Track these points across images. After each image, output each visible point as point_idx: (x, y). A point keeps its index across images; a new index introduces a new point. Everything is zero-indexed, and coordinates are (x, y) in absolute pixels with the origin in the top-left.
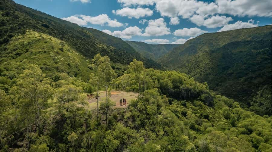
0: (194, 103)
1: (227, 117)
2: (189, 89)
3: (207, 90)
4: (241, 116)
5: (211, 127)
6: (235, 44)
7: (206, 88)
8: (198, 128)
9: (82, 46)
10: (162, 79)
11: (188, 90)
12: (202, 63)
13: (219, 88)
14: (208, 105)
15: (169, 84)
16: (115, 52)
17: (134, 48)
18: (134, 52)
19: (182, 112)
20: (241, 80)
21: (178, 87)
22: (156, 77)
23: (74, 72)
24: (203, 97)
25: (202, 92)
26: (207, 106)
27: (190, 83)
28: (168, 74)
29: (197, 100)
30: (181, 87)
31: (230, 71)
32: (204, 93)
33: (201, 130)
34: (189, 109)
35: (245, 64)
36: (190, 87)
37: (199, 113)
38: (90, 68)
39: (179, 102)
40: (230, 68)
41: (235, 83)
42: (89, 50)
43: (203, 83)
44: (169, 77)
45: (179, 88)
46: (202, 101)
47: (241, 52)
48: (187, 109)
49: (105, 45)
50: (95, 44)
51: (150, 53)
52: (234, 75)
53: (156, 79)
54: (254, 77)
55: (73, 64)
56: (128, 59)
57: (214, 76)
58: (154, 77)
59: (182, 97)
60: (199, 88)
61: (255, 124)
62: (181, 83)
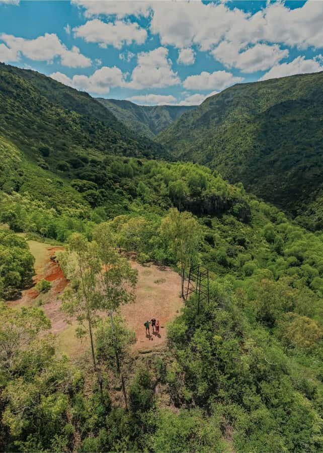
0: (223, 219)
1: (270, 240)
2: (216, 196)
3: (243, 196)
4: (289, 236)
5: (250, 261)
6: (285, 107)
7: (241, 192)
8: (230, 263)
9: (17, 113)
10: (173, 181)
11: (214, 198)
12: (230, 143)
13: (253, 187)
14: (243, 222)
15: (184, 188)
16: (83, 124)
17: (114, 113)
18: (114, 121)
19: (206, 236)
20: (288, 175)
21: (199, 194)
22: (162, 177)
23: (13, 180)
24: (236, 209)
25: (235, 200)
26: (242, 224)
27: (216, 186)
28: (182, 169)
29: (227, 214)
30: (204, 193)
31: (273, 157)
32: (239, 202)
33: (235, 265)
34: (216, 231)
35: (298, 143)
36: (217, 193)
37: (230, 236)
38: (42, 167)
39: (201, 219)
40: (273, 150)
41: (279, 179)
42: (33, 122)
43: (235, 184)
44: (183, 175)
45: (199, 196)
46: (235, 215)
47: (294, 121)
48: (213, 231)
49: (62, 109)
50: (41, 108)
51: (143, 124)
52: (278, 163)
53: (161, 180)
54: (309, 166)
55: (6, 161)
56: (106, 139)
57: (247, 167)
58: (158, 176)
59: (205, 210)
60: (231, 193)
61: (308, 248)
62: (203, 186)
